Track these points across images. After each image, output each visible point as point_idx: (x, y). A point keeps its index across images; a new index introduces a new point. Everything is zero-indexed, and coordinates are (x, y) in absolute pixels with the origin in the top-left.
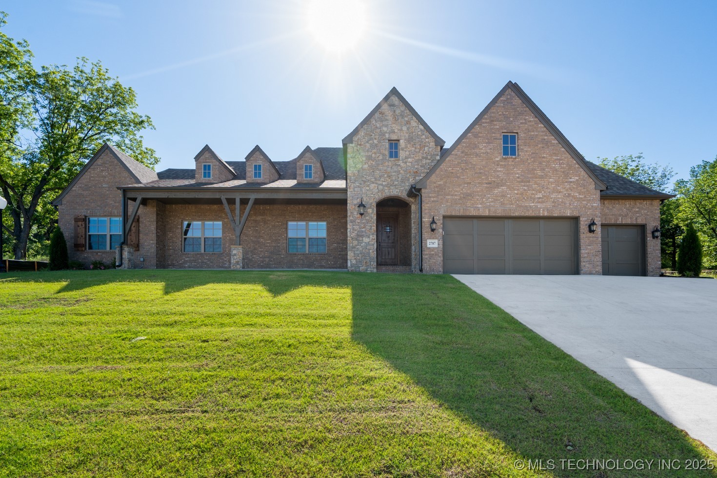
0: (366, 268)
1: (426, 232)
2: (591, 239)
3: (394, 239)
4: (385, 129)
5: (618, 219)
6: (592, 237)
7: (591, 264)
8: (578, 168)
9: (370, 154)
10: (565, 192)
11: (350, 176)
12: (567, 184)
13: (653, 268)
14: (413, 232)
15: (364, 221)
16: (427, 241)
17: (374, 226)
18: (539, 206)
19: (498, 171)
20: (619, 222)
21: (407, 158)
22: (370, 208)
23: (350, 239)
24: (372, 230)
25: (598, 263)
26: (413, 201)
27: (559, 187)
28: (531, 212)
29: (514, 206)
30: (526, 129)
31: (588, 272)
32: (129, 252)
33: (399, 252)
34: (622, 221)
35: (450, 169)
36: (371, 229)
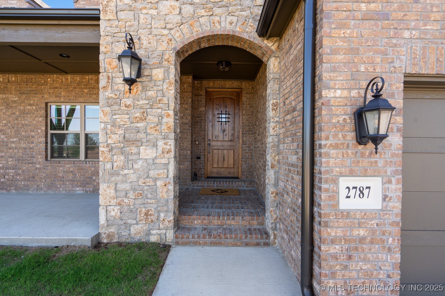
0: (146, 228)
1: (336, 147)
3: (233, 135)
14: (271, 132)
15: (141, 102)
17: (168, 115)
22: (160, 65)
23: (105, 149)
24: (164, 127)
26: (273, 48)
33: (240, 157)
36: (160, 123)
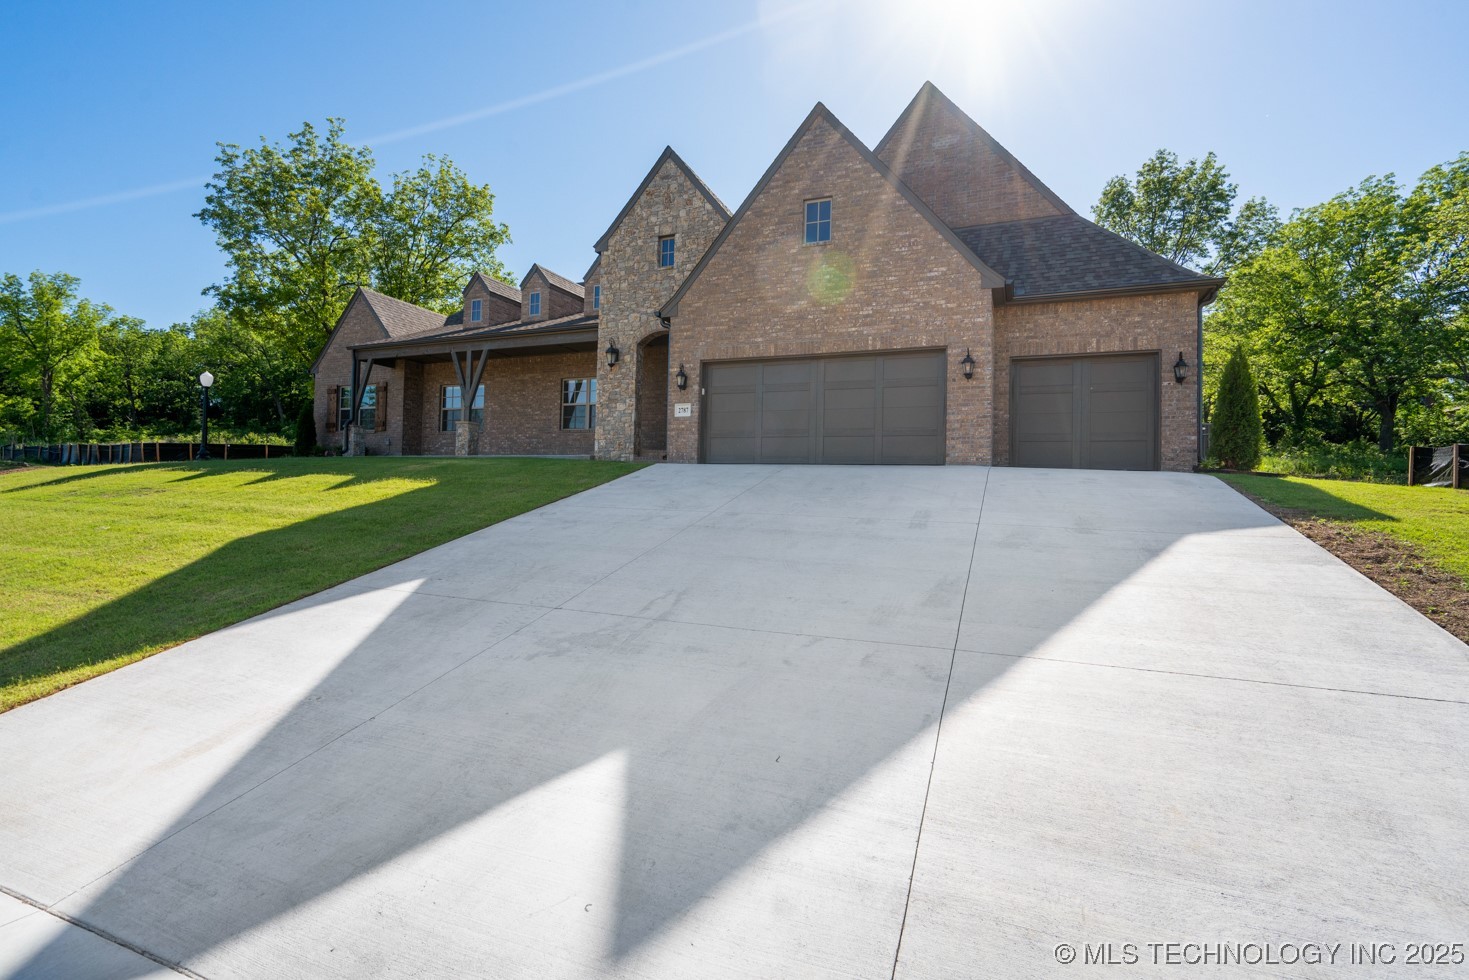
0: (619, 453)
1: (673, 392)
2: (970, 391)
4: (653, 219)
5: (1090, 344)
6: (972, 388)
7: (966, 442)
8: (947, 248)
9: (631, 263)
10: (918, 300)
11: (603, 304)
12: (922, 283)
13: (1174, 451)
15: (618, 376)
16: (674, 406)
17: (633, 384)
18: (865, 332)
19: (794, 273)
20: (1092, 348)
21: (683, 263)
22: (628, 353)
25: (982, 441)
27: (906, 290)
28: (850, 344)
29: (820, 336)
30: (847, 187)
31: (960, 460)
32: (357, 434)
34: (1098, 347)
35: (714, 278)
36: (627, 388)
